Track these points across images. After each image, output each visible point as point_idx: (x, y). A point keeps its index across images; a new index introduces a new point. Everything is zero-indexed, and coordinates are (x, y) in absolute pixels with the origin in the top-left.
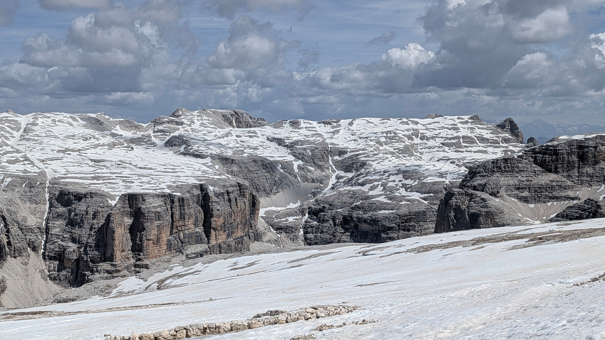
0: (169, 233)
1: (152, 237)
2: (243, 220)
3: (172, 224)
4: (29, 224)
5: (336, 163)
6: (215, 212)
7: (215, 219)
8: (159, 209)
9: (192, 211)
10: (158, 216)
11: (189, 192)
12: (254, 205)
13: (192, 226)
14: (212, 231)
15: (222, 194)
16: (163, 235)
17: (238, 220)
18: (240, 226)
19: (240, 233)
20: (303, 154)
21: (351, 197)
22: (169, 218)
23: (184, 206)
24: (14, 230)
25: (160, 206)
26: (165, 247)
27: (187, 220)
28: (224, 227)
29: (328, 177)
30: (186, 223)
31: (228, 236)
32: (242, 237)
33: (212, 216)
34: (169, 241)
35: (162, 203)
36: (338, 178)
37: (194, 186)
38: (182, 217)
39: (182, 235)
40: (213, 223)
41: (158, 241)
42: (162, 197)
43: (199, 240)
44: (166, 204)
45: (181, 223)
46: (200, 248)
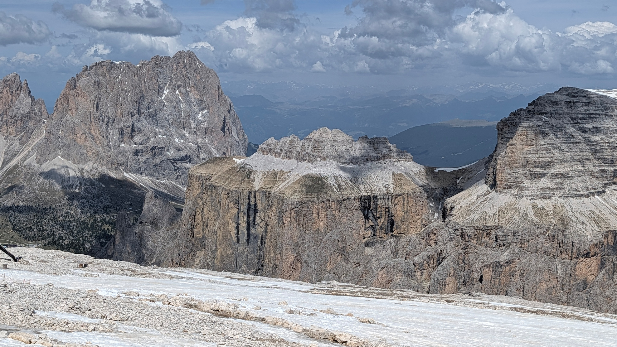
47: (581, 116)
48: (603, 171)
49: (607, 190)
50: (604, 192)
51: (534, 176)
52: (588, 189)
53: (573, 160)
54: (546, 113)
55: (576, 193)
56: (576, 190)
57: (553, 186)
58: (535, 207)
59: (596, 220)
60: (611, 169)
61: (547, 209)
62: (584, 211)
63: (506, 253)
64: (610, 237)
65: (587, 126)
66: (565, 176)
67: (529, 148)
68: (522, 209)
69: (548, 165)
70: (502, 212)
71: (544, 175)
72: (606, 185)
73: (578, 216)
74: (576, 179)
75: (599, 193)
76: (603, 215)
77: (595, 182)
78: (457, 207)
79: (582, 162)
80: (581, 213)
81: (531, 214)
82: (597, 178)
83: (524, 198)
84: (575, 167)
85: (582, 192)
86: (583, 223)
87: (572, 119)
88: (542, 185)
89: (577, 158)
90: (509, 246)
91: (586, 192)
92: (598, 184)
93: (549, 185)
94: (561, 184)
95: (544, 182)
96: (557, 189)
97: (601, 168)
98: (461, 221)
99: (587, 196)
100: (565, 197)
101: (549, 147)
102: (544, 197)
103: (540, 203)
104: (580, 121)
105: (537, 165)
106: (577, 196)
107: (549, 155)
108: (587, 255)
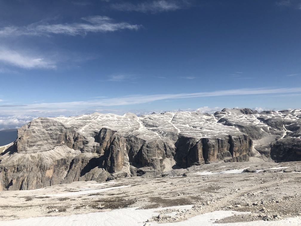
0: (217, 152)
1: (211, 154)
2: (246, 149)
3: (219, 149)
4: (172, 147)
5: (286, 127)
6: (235, 145)
7: (235, 148)
8: (213, 144)
9: (226, 145)
10: (214, 146)
11: (224, 138)
12: (250, 143)
13: (226, 150)
14: (234, 152)
15: (237, 139)
16: (215, 153)
17: (244, 149)
18: (245, 151)
19: (245, 153)
20: (272, 124)
21: (293, 141)
22: (217, 147)
23: (223, 143)
24: (168, 149)
25: (214, 143)
26: (216, 157)
27: (224, 148)
28: (238, 151)
29: (283, 133)
30: (224, 149)
31: (240, 154)
32: (245, 155)
33: (233, 147)
34: (217, 155)
35: (215, 142)
36: (287, 133)
37: (227, 136)
38: (222, 147)
39: (222, 153)
40: (234, 149)
41: (213, 155)
42: (215, 139)
43: (229, 156)
44: (216, 142)
45: (222, 149)
46: (229, 158)
47: (46, 126)
48: (53, 142)
49: (55, 148)
50: (54, 148)
51: (31, 146)
52: (49, 148)
53: (44, 140)
54: (34, 126)
55: (45, 150)
56: (45, 149)
57: (38, 149)
58: (31, 156)
59: (52, 157)
60: (56, 141)
61: (36, 156)
62: (48, 155)
63: (21, 173)
64: (56, 162)
65: (48, 129)
66: (41, 145)
67: (29, 137)
68: (27, 157)
69: (35, 142)
70: (19, 159)
71: (34, 145)
72: (54, 146)
73: (46, 157)
74: (45, 145)
75: (52, 149)
76: (54, 156)
77: (51, 146)
78: (3, 160)
79: (46, 140)
80: (47, 156)
81: (30, 159)
82: (52, 144)
83: (27, 154)
84: (45, 142)
85: (47, 150)
86: (47, 159)
87: (43, 127)
88: (34, 149)
89: (45, 139)
90: (22, 171)
91: (48, 149)
92: (52, 146)
93: (36, 149)
94: (40, 148)
95: (34, 148)
96: (39, 149)
97: (53, 141)
98: (4, 165)
99: (49, 150)
100: (41, 152)
101: (36, 136)
102: (34, 153)
103: (33, 155)
104: (45, 127)
105: (32, 142)
106: (45, 151)
107: (36, 139)
108: (49, 169)
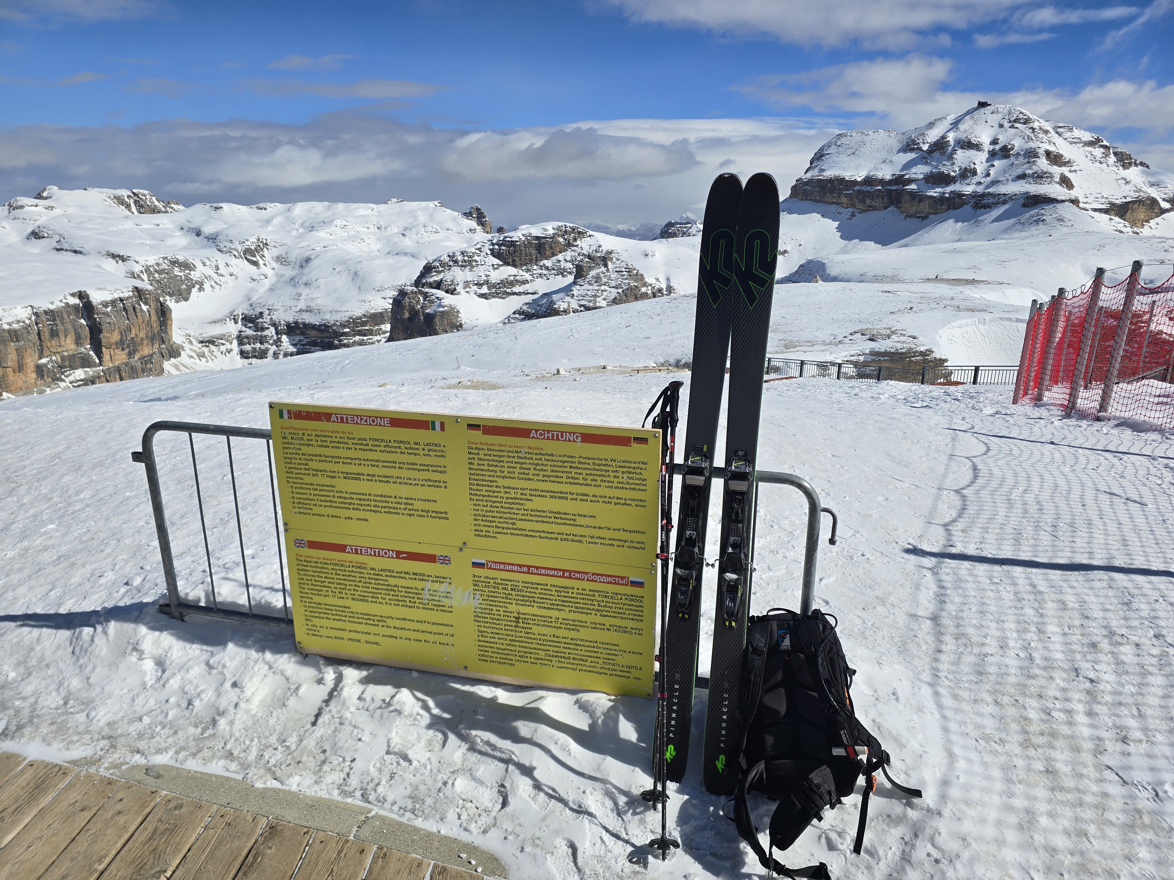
0: (36, 357)
1: (10, 364)
2: (150, 334)
3: (41, 345)
6: (105, 327)
7: (106, 335)
9: (70, 325)
10: (16, 334)
11: (61, 300)
12: (163, 313)
13: (73, 346)
14: (104, 349)
15: (113, 302)
16: (28, 360)
17: (142, 334)
18: (145, 342)
19: (146, 351)
22: (34, 337)
23: (55, 319)
26: (34, 375)
27: (63, 338)
28: (121, 344)
30: (62, 343)
31: (130, 355)
32: (149, 355)
33: (100, 331)
34: (38, 366)
38: (56, 334)
39: (58, 357)
40: (105, 339)
41: (20, 368)
43: (86, 362)
45: (54, 343)
46: (88, 373)
